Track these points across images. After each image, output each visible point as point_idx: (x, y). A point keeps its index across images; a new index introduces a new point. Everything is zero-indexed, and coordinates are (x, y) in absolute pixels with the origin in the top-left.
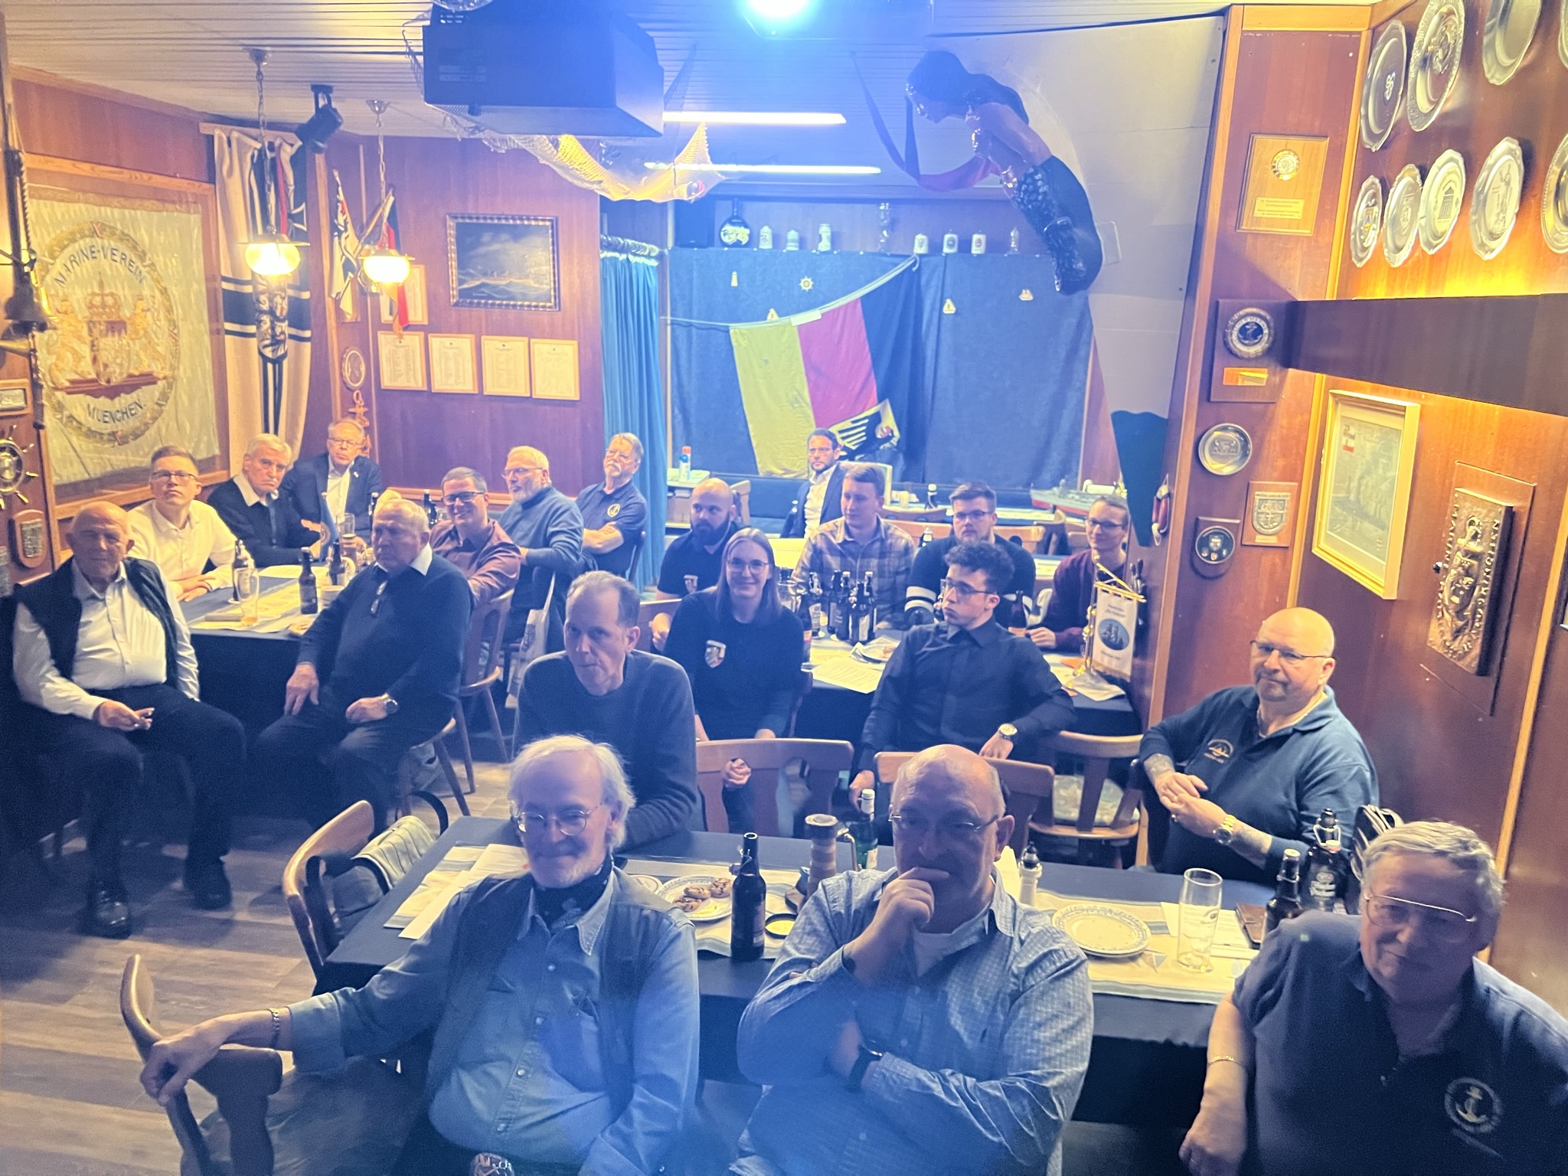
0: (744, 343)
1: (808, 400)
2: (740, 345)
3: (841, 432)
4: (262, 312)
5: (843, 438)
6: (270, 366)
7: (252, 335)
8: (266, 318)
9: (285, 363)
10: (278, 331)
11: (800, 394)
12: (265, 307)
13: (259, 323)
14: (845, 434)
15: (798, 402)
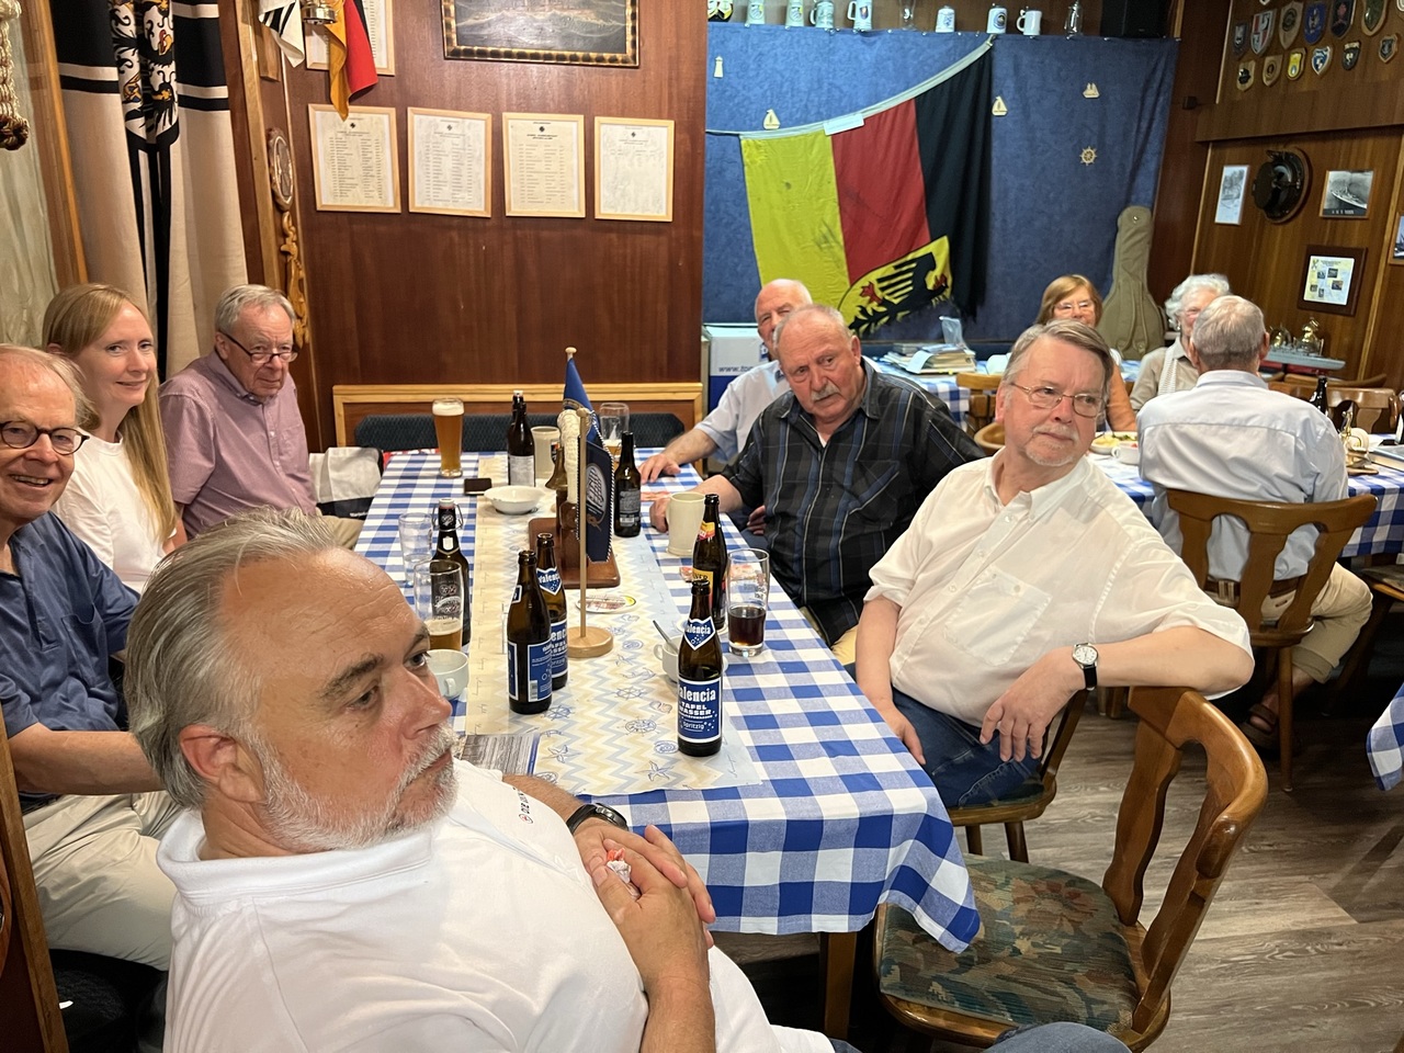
0: (760, 159)
1: (840, 238)
2: (753, 162)
3: (880, 280)
4: (126, 42)
5: (883, 289)
6: (143, 156)
7: (110, 87)
8: (132, 55)
9: (176, 150)
10: (157, 81)
11: (830, 231)
12: (130, 30)
13: (121, 63)
14: (885, 284)
15: (827, 241)
